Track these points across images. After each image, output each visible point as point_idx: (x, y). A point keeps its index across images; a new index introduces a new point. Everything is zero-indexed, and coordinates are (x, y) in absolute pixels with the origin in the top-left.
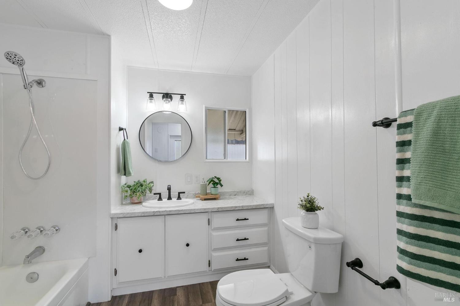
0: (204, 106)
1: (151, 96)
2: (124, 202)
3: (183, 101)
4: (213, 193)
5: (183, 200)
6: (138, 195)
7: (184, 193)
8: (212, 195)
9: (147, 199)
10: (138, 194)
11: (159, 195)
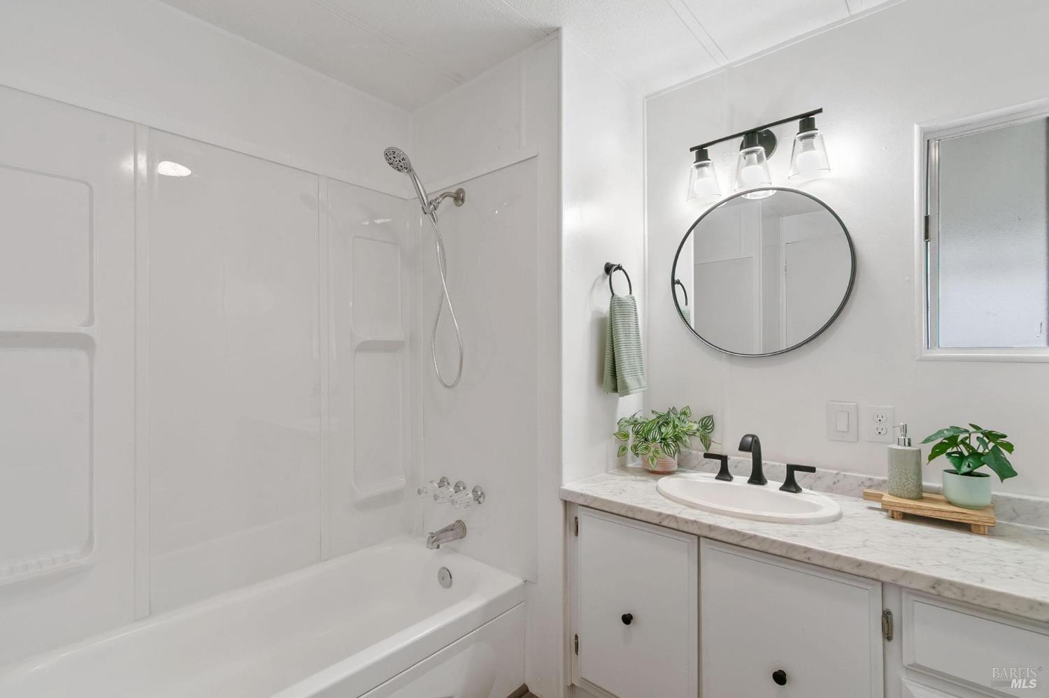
0: (916, 128)
1: (701, 153)
2: (633, 460)
3: (812, 136)
4: (954, 495)
5: (807, 495)
6: (653, 449)
7: (812, 470)
8: (950, 503)
9: (695, 467)
10: (652, 446)
11: (720, 461)
